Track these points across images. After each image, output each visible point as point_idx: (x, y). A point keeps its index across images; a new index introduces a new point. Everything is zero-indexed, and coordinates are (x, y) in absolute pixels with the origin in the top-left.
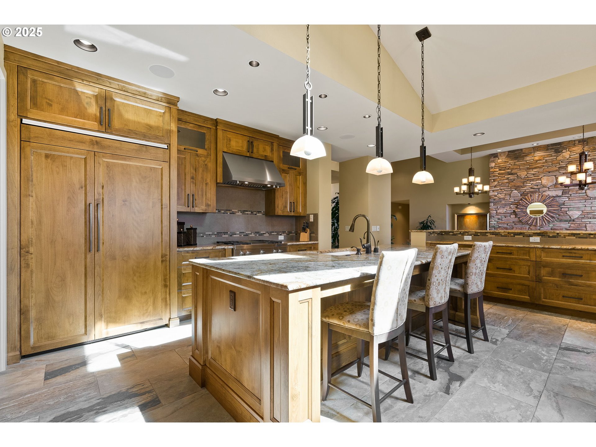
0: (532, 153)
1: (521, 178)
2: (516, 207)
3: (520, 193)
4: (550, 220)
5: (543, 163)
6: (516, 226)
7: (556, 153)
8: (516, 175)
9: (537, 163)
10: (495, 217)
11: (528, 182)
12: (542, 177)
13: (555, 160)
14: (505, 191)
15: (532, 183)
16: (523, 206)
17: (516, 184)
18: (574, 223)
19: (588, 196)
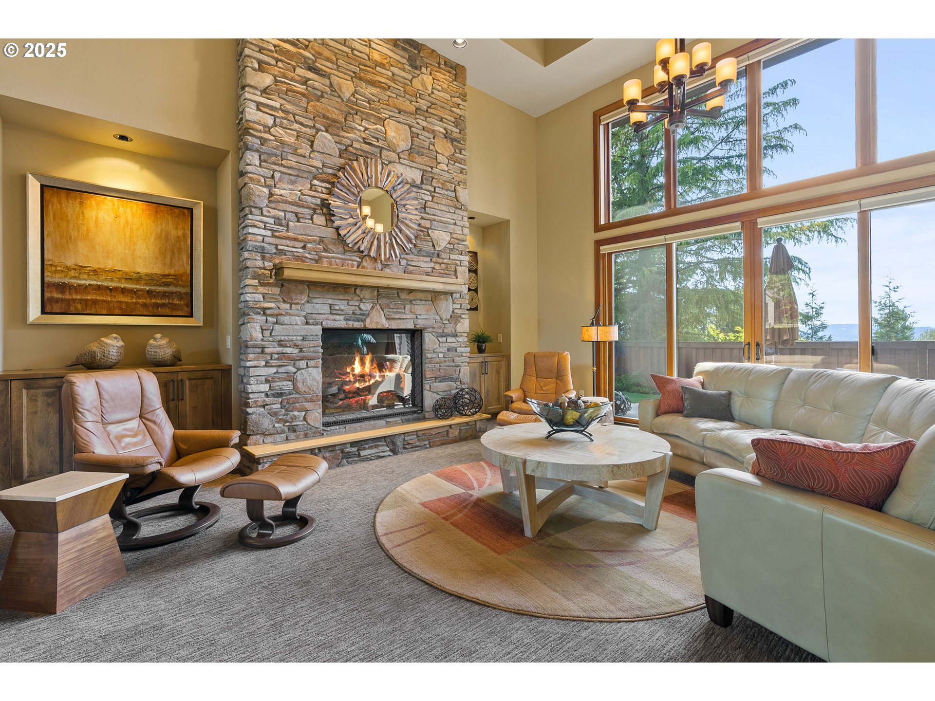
1: (339, 97)
3: (338, 145)
6: (331, 255)
7: (411, 65)
8: (327, 82)
9: (374, 71)
11: (358, 118)
12: (386, 118)
13: (410, 84)
14: (296, 122)
15: (367, 126)
17: (328, 111)
18: (440, 260)
19: (458, 201)
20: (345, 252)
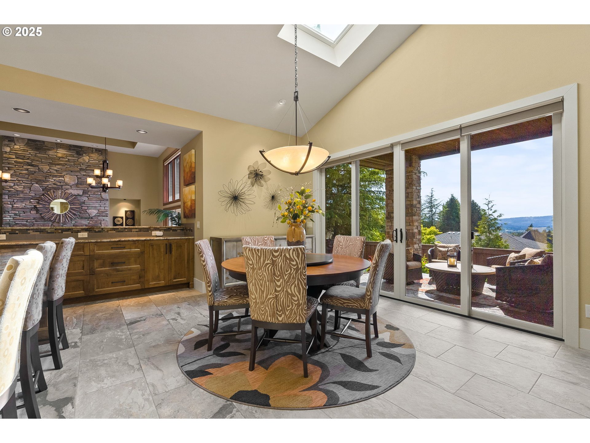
0: (55, 149)
1: (43, 172)
2: (37, 202)
3: (42, 187)
4: (73, 217)
5: (65, 162)
6: (38, 223)
7: (77, 154)
8: (37, 168)
9: (59, 160)
11: (51, 177)
12: (65, 175)
13: (77, 161)
14: (24, 183)
15: (55, 179)
16: (45, 202)
17: (37, 177)
18: (92, 220)
19: (102, 198)
20: (45, 221)
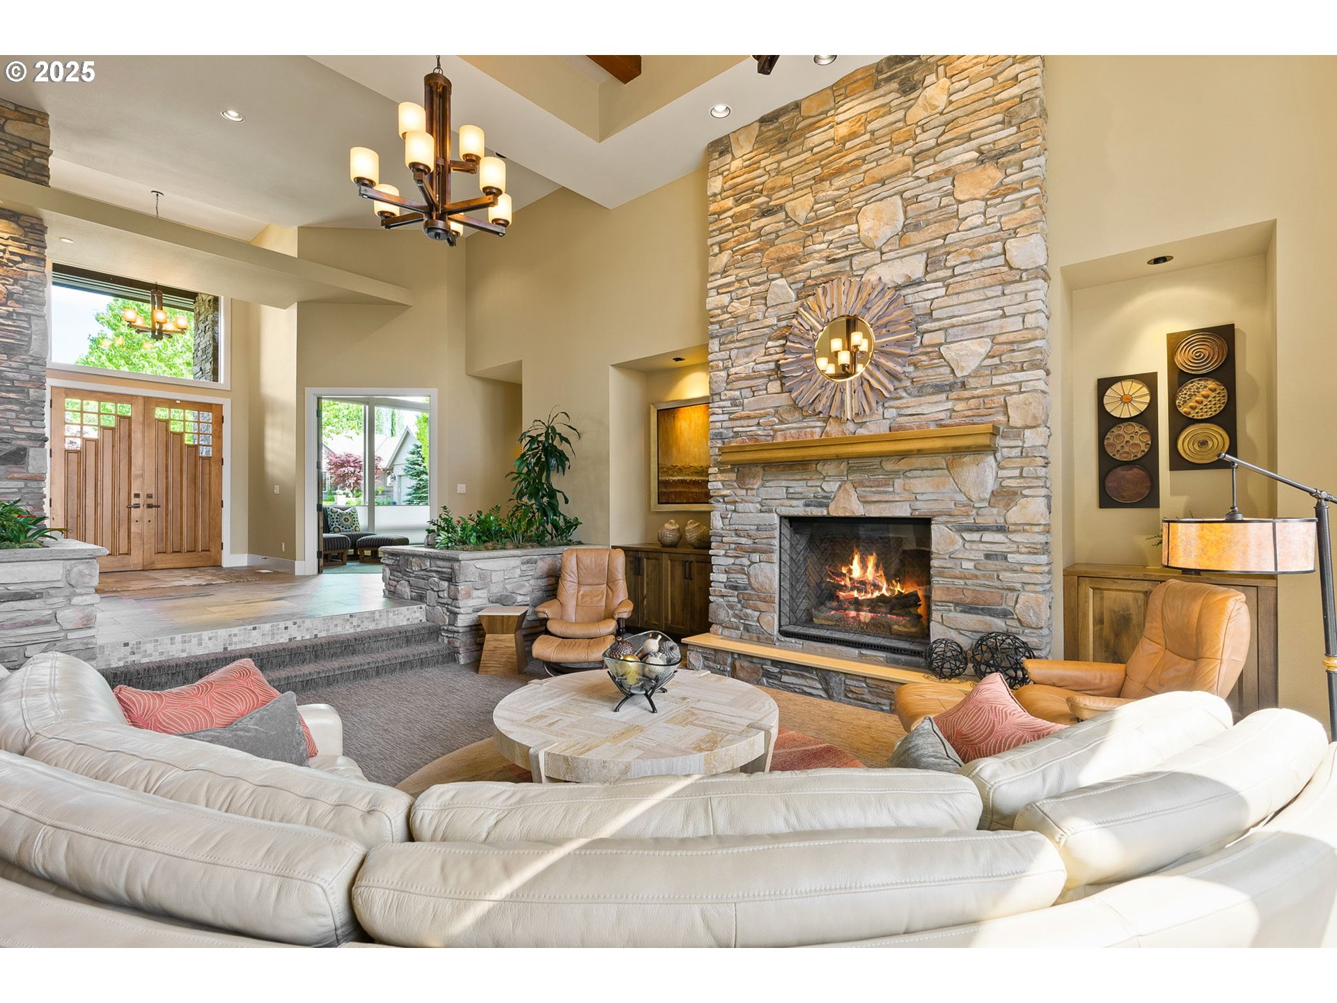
0: (829, 114)
1: (796, 223)
2: (782, 346)
3: (793, 286)
4: (886, 389)
5: (861, 148)
6: (785, 426)
7: (905, 93)
8: (783, 215)
9: (842, 153)
10: (723, 397)
11: (818, 237)
12: (860, 208)
13: (900, 124)
14: (751, 285)
15: (830, 238)
16: (802, 341)
17: (783, 250)
20: (804, 417)
